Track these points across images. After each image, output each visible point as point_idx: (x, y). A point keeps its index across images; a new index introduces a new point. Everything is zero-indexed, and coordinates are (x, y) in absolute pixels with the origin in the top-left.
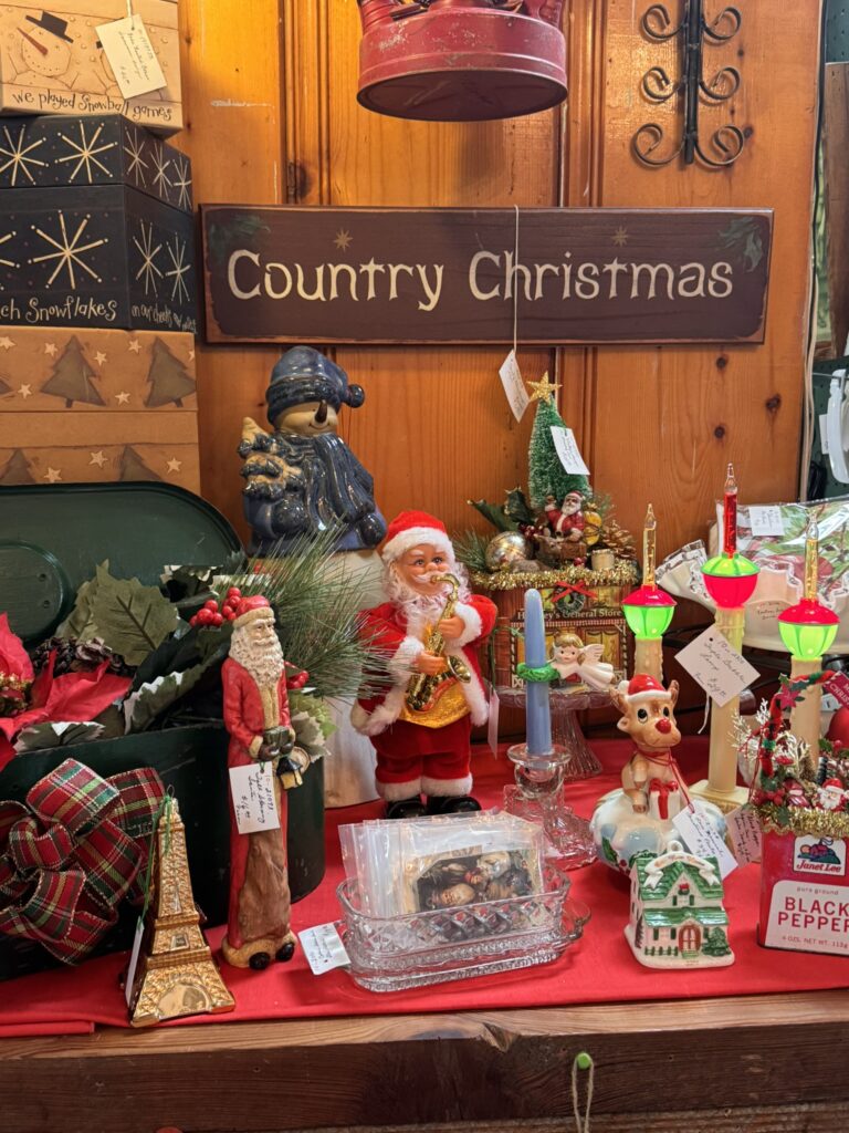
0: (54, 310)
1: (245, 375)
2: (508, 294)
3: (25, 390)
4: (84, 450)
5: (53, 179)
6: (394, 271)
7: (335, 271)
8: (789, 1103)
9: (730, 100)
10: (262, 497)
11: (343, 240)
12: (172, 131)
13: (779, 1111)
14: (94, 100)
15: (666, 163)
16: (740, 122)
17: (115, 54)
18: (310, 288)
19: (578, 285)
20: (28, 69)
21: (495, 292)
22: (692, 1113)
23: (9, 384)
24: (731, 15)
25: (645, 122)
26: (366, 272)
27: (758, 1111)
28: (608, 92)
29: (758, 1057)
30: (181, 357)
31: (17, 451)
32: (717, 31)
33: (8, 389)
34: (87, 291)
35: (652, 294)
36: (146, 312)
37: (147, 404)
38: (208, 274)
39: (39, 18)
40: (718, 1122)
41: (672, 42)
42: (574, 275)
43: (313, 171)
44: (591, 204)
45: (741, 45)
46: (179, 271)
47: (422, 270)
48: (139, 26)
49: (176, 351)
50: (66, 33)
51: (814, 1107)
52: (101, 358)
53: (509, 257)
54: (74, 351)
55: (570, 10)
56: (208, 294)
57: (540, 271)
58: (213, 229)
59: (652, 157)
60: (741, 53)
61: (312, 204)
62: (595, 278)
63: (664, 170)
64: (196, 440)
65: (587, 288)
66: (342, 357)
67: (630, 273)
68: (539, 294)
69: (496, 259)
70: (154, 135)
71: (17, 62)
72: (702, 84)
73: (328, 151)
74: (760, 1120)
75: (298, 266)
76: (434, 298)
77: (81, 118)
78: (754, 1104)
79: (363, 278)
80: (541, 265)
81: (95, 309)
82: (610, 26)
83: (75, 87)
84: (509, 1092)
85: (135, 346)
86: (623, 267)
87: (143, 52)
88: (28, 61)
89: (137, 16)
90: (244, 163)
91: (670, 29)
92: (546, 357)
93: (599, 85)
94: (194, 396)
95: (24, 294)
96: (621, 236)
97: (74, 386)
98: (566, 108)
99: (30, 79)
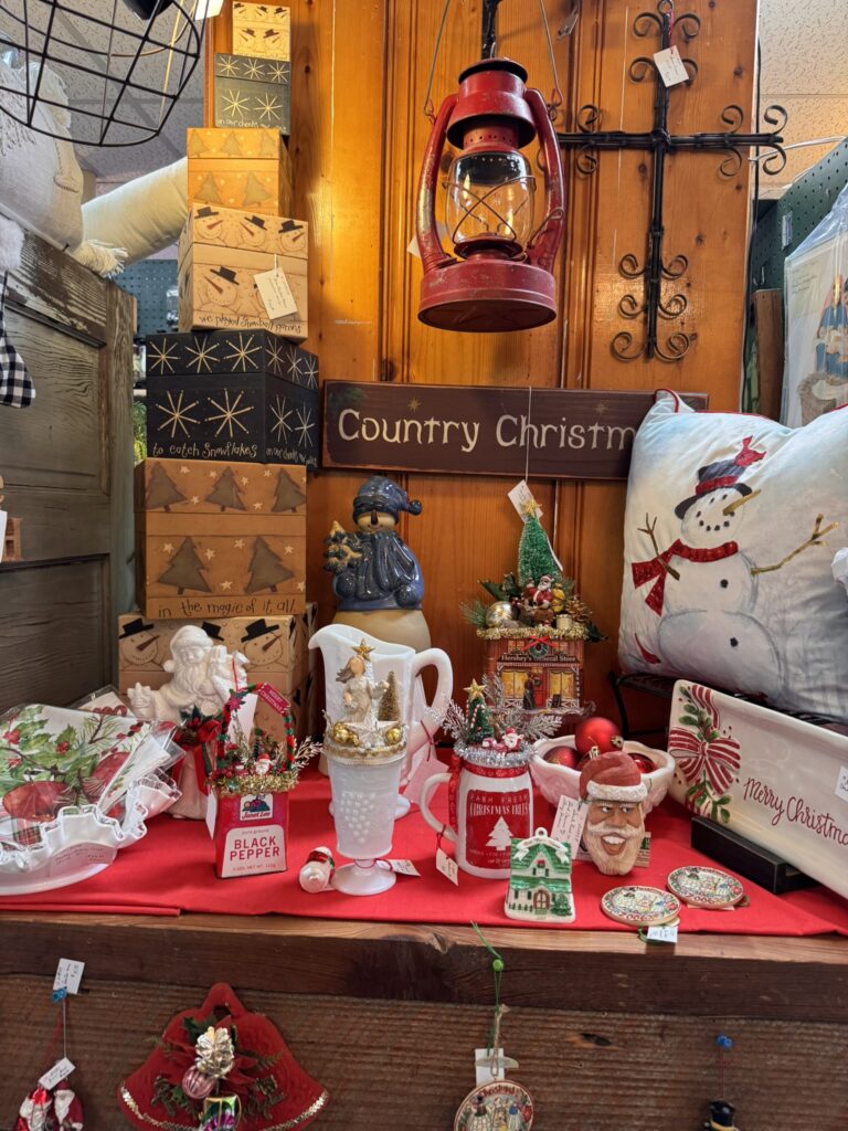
0: (219, 450)
1: (344, 490)
2: (522, 443)
3: (195, 500)
4: (229, 539)
5: (222, 370)
6: (447, 426)
7: (407, 424)
8: (650, 1013)
9: (680, 316)
11: (414, 405)
12: (303, 340)
13: (642, 1017)
14: (251, 320)
15: (636, 358)
16: (687, 330)
17: (266, 292)
18: (391, 434)
19: (570, 439)
20: (210, 302)
21: (514, 442)
22: (578, 1013)
23: (186, 495)
24: (681, 259)
25: (620, 331)
26: (428, 426)
27: (627, 1016)
28: (595, 310)
29: (626, 976)
30: (297, 482)
31: (188, 537)
32: (673, 271)
33: (184, 499)
34: (240, 438)
35: (621, 447)
36: (278, 452)
37: (273, 510)
38: (326, 424)
39: (218, 270)
40: (598, 1021)
41: (641, 278)
42: (568, 432)
43: (398, 365)
44: (582, 387)
45: (689, 279)
46: (305, 428)
47: (465, 426)
48: (282, 274)
49: (293, 477)
50: (236, 279)
51: (668, 1018)
52: (245, 481)
53: (524, 419)
54: (228, 476)
55: (571, 259)
56: (325, 437)
57: (545, 429)
58: (331, 395)
59: (625, 354)
60: (689, 285)
61: (397, 383)
62: (582, 435)
63: (633, 363)
64: (304, 533)
65: (577, 442)
66: (413, 483)
67: (607, 433)
68: (543, 444)
69: (515, 420)
70: (290, 343)
71: (204, 298)
72: (660, 305)
73: (408, 352)
74: (628, 1023)
75: (384, 421)
76: (472, 444)
77: (242, 331)
78: (623, 1011)
79: (426, 430)
80: (545, 425)
81: (244, 450)
82: (597, 269)
83: (240, 312)
84: (446, 983)
85: (267, 473)
86: (602, 428)
87: (283, 290)
88: (211, 297)
89: (280, 269)
90: (354, 360)
91: (639, 270)
92: (549, 487)
93: (589, 307)
94: (304, 506)
95: (202, 439)
96: (601, 408)
97: (226, 498)
98: (566, 323)
99: (211, 308)
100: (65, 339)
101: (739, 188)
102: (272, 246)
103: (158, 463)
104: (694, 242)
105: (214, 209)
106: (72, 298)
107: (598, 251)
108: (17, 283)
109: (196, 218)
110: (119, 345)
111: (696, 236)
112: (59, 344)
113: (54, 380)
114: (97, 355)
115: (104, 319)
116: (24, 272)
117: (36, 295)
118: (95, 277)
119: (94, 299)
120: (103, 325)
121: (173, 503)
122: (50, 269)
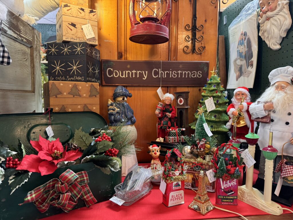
0: (72, 78)
1: (109, 91)
2: (160, 77)
3: (65, 94)
4: (76, 105)
5: (72, 54)
6: (138, 72)
7: (127, 72)
9: (201, 42)
10: (112, 114)
11: (129, 66)
12: (96, 45)
14: (81, 39)
16: (203, 45)
17: (85, 31)
18: (122, 75)
19: (173, 75)
20: (68, 33)
21: (157, 76)
23: (62, 92)
24: (201, 26)
25: (185, 45)
26: (133, 72)
30: (96, 88)
31: (63, 105)
32: (199, 29)
33: (62, 93)
34: (78, 75)
35: (187, 77)
36: (90, 79)
37: (89, 96)
38: (103, 72)
39: (71, 23)
41: (191, 30)
42: (172, 73)
43: (123, 54)
44: (175, 60)
45: (203, 32)
46: (97, 71)
47: (143, 72)
48: (90, 26)
49: (95, 86)
50: (76, 27)
52: (80, 87)
53: (160, 70)
54: (75, 86)
55: (171, 25)
56: (103, 76)
57: (166, 72)
58: (104, 64)
59: (187, 52)
61: (123, 60)
62: (176, 74)
63: (189, 54)
64: (99, 103)
66: (128, 88)
67: (183, 73)
68: (165, 77)
69: (157, 70)
70: (93, 46)
71: (66, 32)
72: (196, 39)
73: (126, 50)
75: (120, 71)
76: (146, 77)
77: (78, 42)
80: (166, 71)
81: (79, 78)
82: (179, 28)
83: (77, 36)
85: (87, 85)
86: (181, 72)
87: (91, 30)
89: (90, 24)
90: (110, 52)
91: (190, 28)
92: (167, 88)
93: (177, 39)
94: (99, 95)
95: (66, 75)
96: (181, 66)
97: (75, 93)
98: (170, 43)
99: (68, 35)
100: (20, 44)
101: (215, 7)
102: (87, 17)
103: (53, 83)
104: (204, 22)
105: (69, 5)
106: (21, 32)
107: (179, 23)
108: (4, 26)
109: (63, 7)
110: (36, 47)
111: (205, 20)
112: (18, 45)
113: (17, 57)
114: (30, 50)
115: (32, 39)
116: (6, 22)
117: (10, 30)
118: (28, 25)
119: (29, 32)
120: (31, 40)
121: (58, 95)
122: (14, 22)
